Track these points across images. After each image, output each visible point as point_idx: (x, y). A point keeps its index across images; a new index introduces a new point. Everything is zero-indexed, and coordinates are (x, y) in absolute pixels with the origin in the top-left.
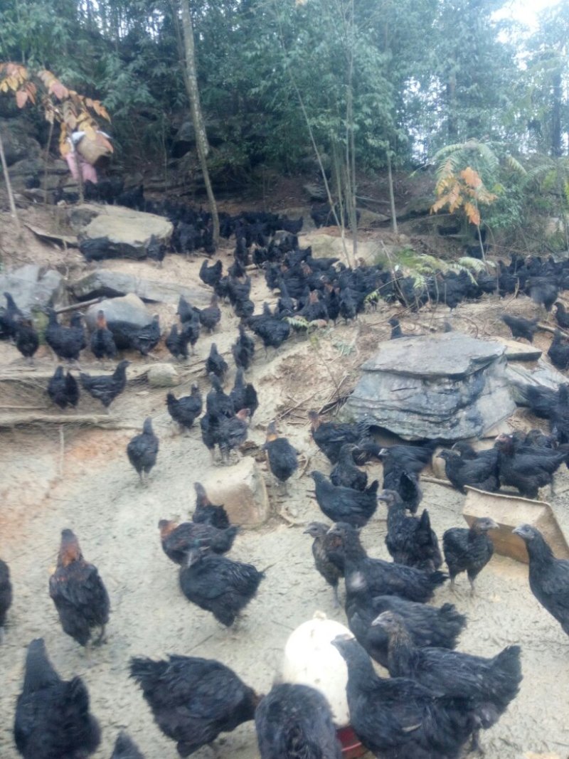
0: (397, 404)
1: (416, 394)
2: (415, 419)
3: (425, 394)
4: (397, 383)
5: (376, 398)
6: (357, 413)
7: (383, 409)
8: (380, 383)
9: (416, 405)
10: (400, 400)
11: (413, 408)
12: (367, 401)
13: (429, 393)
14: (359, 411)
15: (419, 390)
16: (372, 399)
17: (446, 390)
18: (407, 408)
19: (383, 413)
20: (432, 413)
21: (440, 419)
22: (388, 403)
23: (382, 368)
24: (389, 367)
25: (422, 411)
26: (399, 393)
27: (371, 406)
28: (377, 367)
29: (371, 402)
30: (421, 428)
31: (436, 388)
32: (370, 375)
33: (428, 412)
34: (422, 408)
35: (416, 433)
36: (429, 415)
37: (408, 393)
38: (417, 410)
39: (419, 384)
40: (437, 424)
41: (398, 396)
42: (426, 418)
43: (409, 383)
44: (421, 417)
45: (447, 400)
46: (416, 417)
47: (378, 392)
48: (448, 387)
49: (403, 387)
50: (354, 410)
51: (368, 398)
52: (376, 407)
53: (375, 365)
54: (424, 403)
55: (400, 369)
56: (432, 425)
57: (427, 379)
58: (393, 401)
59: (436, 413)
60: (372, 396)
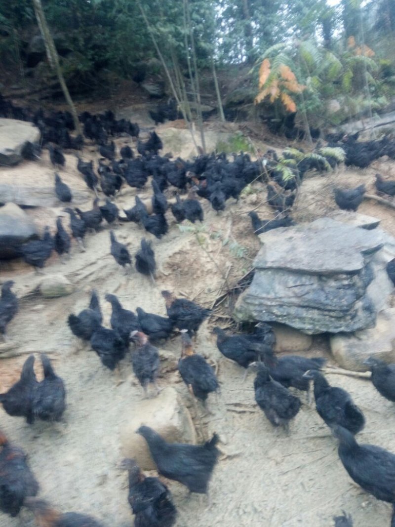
0: (295, 300)
1: (314, 290)
2: (315, 314)
3: (322, 290)
4: (291, 280)
5: (272, 295)
6: (256, 311)
7: (281, 306)
8: (273, 279)
9: (315, 301)
10: (297, 296)
11: (312, 304)
12: (263, 298)
13: (327, 289)
14: (257, 308)
15: (315, 286)
16: (269, 296)
17: (344, 285)
18: (306, 304)
19: (281, 309)
20: (333, 308)
21: (341, 314)
22: (286, 300)
23: (275, 265)
24: (281, 264)
25: (322, 307)
26: (296, 290)
27: (269, 303)
28: (269, 265)
29: (268, 299)
30: (321, 323)
31: (333, 283)
32: (262, 273)
33: (329, 308)
34: (321, 303)
35: (317, 327)
36: (330, 311)
37: (306, 289)
38: (317, 306)
39: (314, 280)
40: (338, 318)
41: (294, 292)
42: (326, 313)
43: (304, 279)
44: (321, 312)
45: (345, 295)
46: (316, 312)
47: (273, 289)
48: (346, 282)
49: (298, 283)
50: (251, 308)
51: (264, 295)
52: (274, 303)
53: (266, 262)
54: (322, 299)
55: (294, 266)
56: (333, 319)
57: (322, 276)
58: (290, 297)
59: (337, 308)
60: (268, 293)
